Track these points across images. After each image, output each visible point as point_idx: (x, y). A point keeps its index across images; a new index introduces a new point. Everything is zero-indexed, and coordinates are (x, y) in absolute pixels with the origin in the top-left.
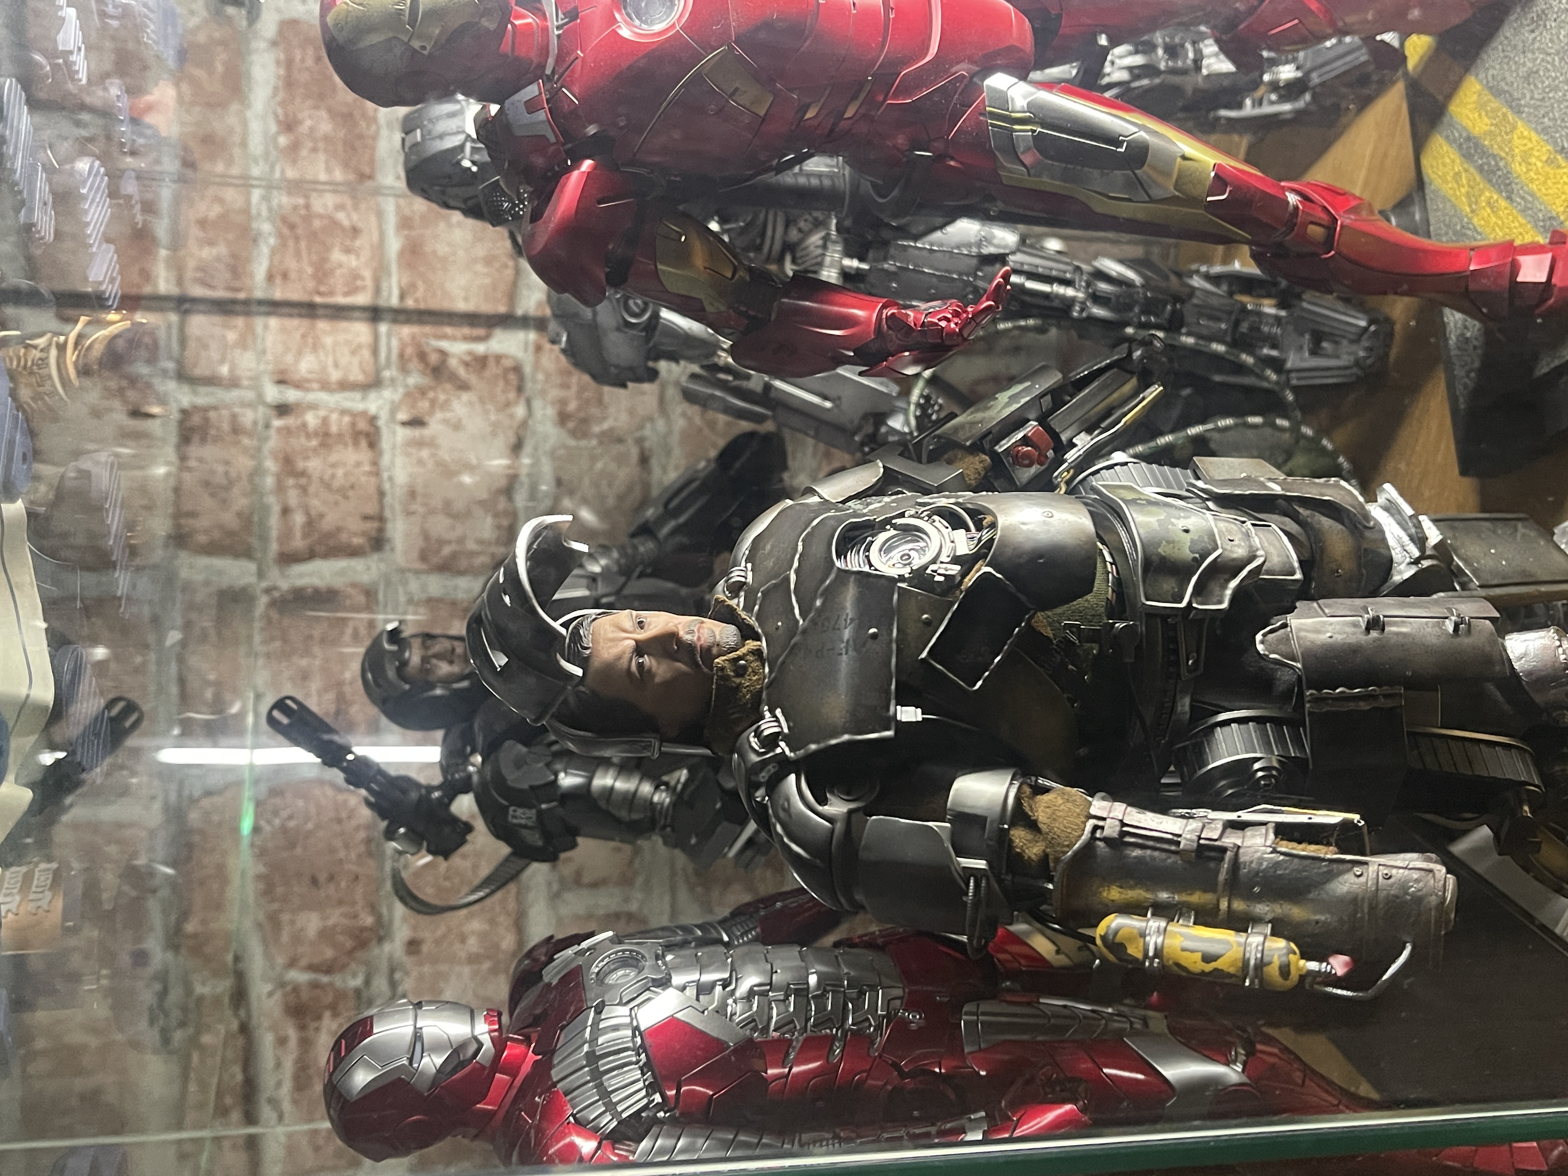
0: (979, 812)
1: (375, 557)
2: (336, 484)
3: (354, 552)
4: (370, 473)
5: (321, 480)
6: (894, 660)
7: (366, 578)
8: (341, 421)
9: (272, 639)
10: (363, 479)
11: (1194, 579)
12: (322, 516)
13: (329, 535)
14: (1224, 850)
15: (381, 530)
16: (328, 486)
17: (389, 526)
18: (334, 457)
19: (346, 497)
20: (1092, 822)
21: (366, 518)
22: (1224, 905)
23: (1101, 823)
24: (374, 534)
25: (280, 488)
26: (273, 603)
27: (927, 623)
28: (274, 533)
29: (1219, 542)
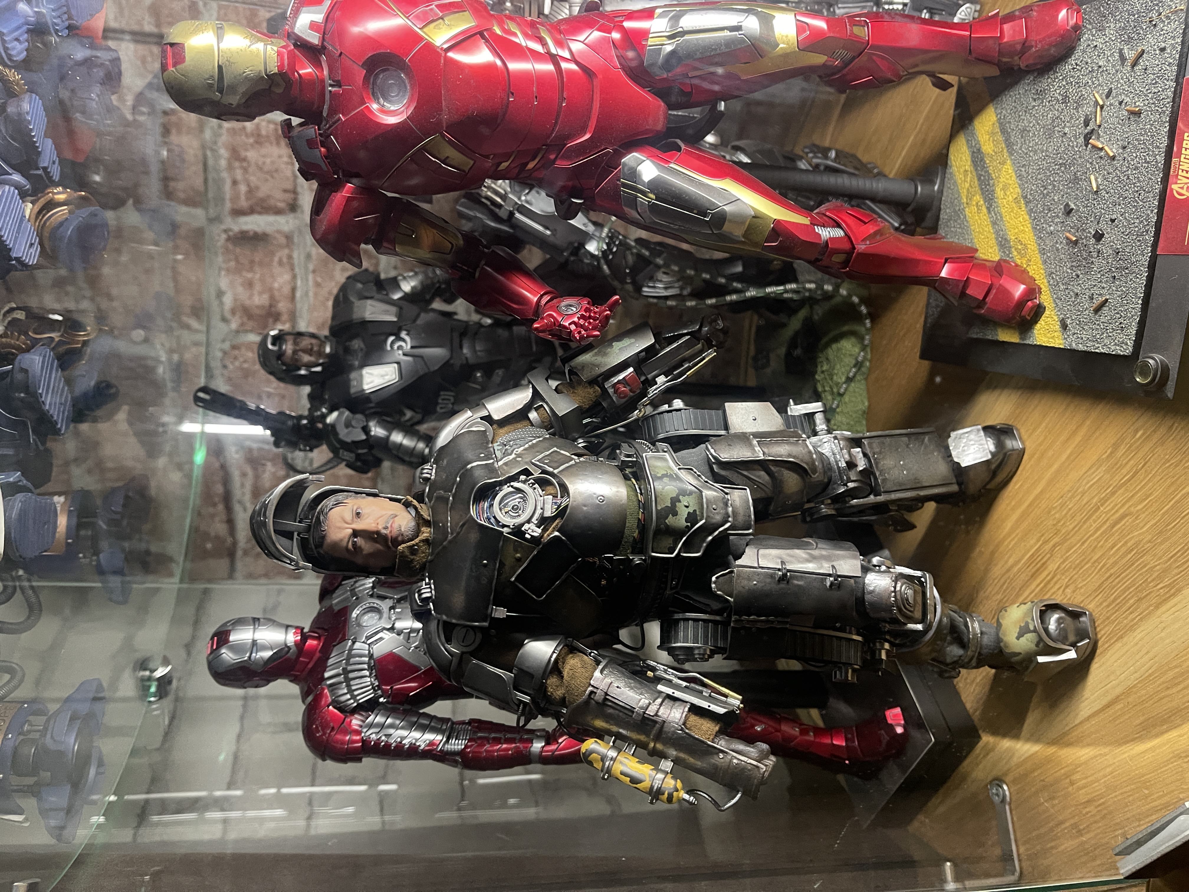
0: (531, 671)
1: (292, 215)
2: (266, 168)
3: (278, 212)
4: (287, 163)
5: (257, 165)
6: (495, 581)
7: (286, 228)
8: (268, 127)
9: (230, 260)
10: (283, 166)
11: (684, 538)
12: (257, 188)
13: (263, 200)
14: (656, 722)
15: (295, 199)
16: (261, 169)
17: (300, 197)
18: (264, 151)
19: (272, 177)
20: (590, 688)
21: (285, 191)
22: (652, 745)
23: (595, 690)
24: (291, 202)
25: (230, 168)
26: (229, 239)
27: (519, 560)
28: (228, 196)
29: (705, 515)
